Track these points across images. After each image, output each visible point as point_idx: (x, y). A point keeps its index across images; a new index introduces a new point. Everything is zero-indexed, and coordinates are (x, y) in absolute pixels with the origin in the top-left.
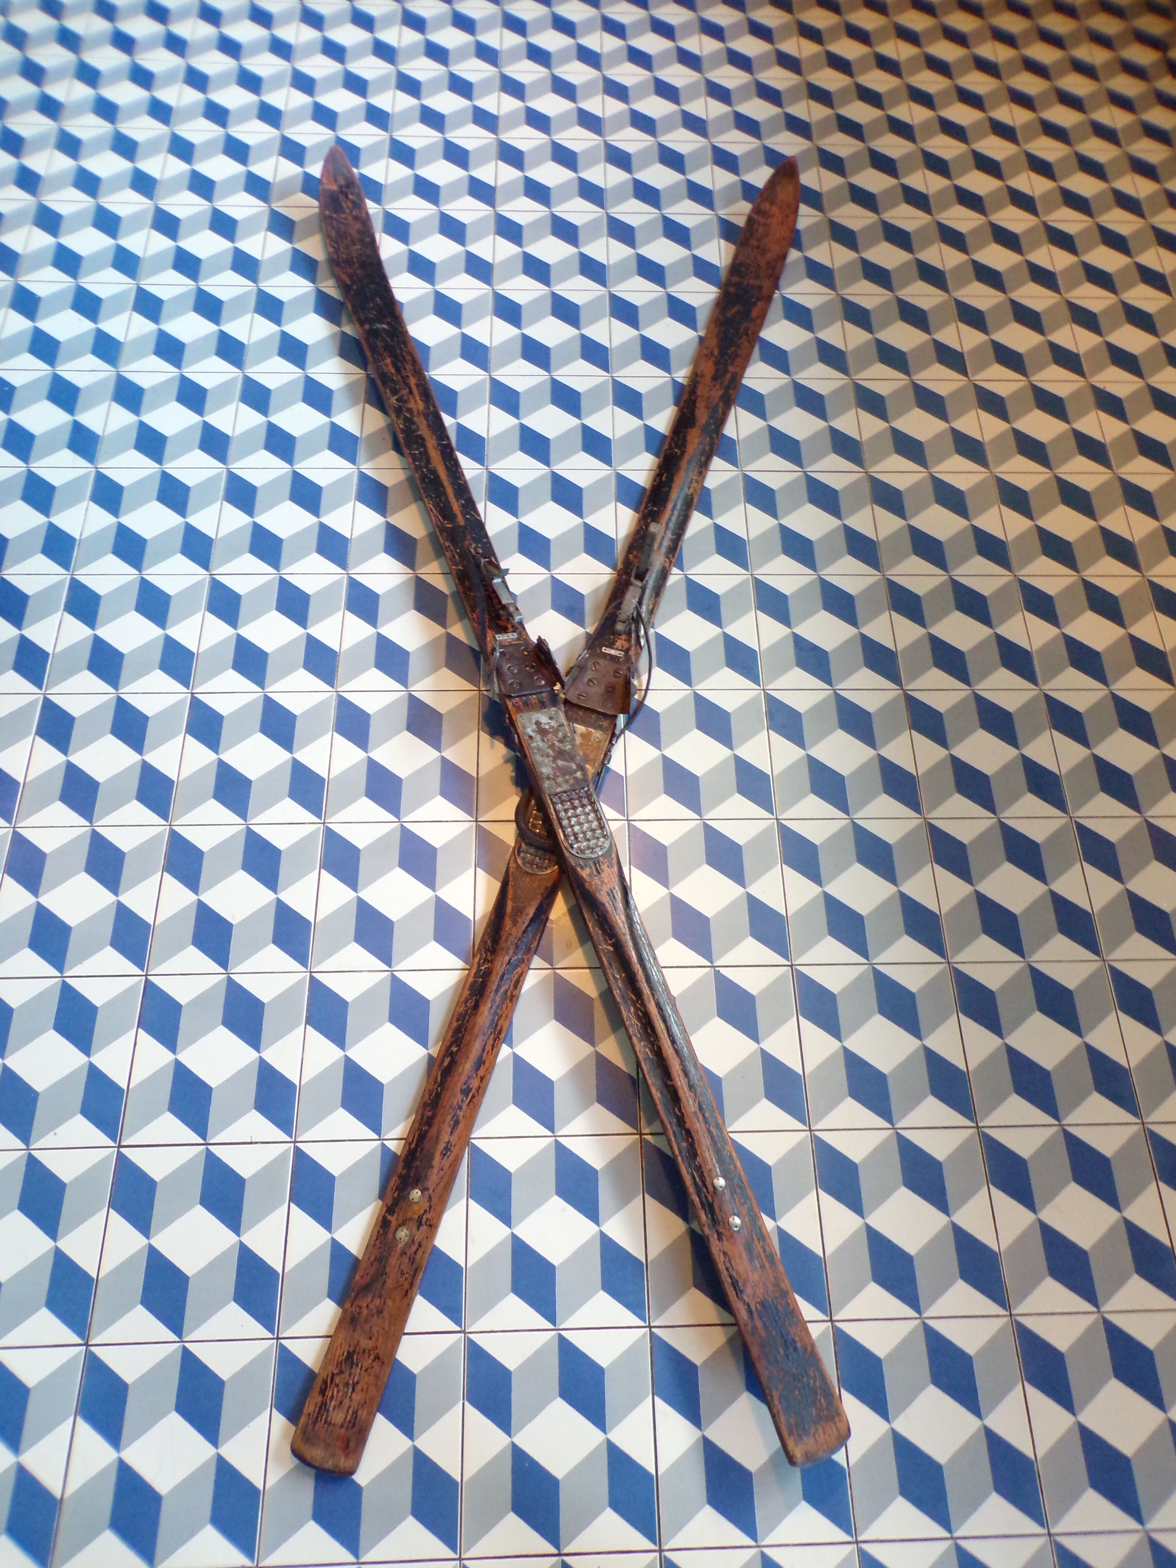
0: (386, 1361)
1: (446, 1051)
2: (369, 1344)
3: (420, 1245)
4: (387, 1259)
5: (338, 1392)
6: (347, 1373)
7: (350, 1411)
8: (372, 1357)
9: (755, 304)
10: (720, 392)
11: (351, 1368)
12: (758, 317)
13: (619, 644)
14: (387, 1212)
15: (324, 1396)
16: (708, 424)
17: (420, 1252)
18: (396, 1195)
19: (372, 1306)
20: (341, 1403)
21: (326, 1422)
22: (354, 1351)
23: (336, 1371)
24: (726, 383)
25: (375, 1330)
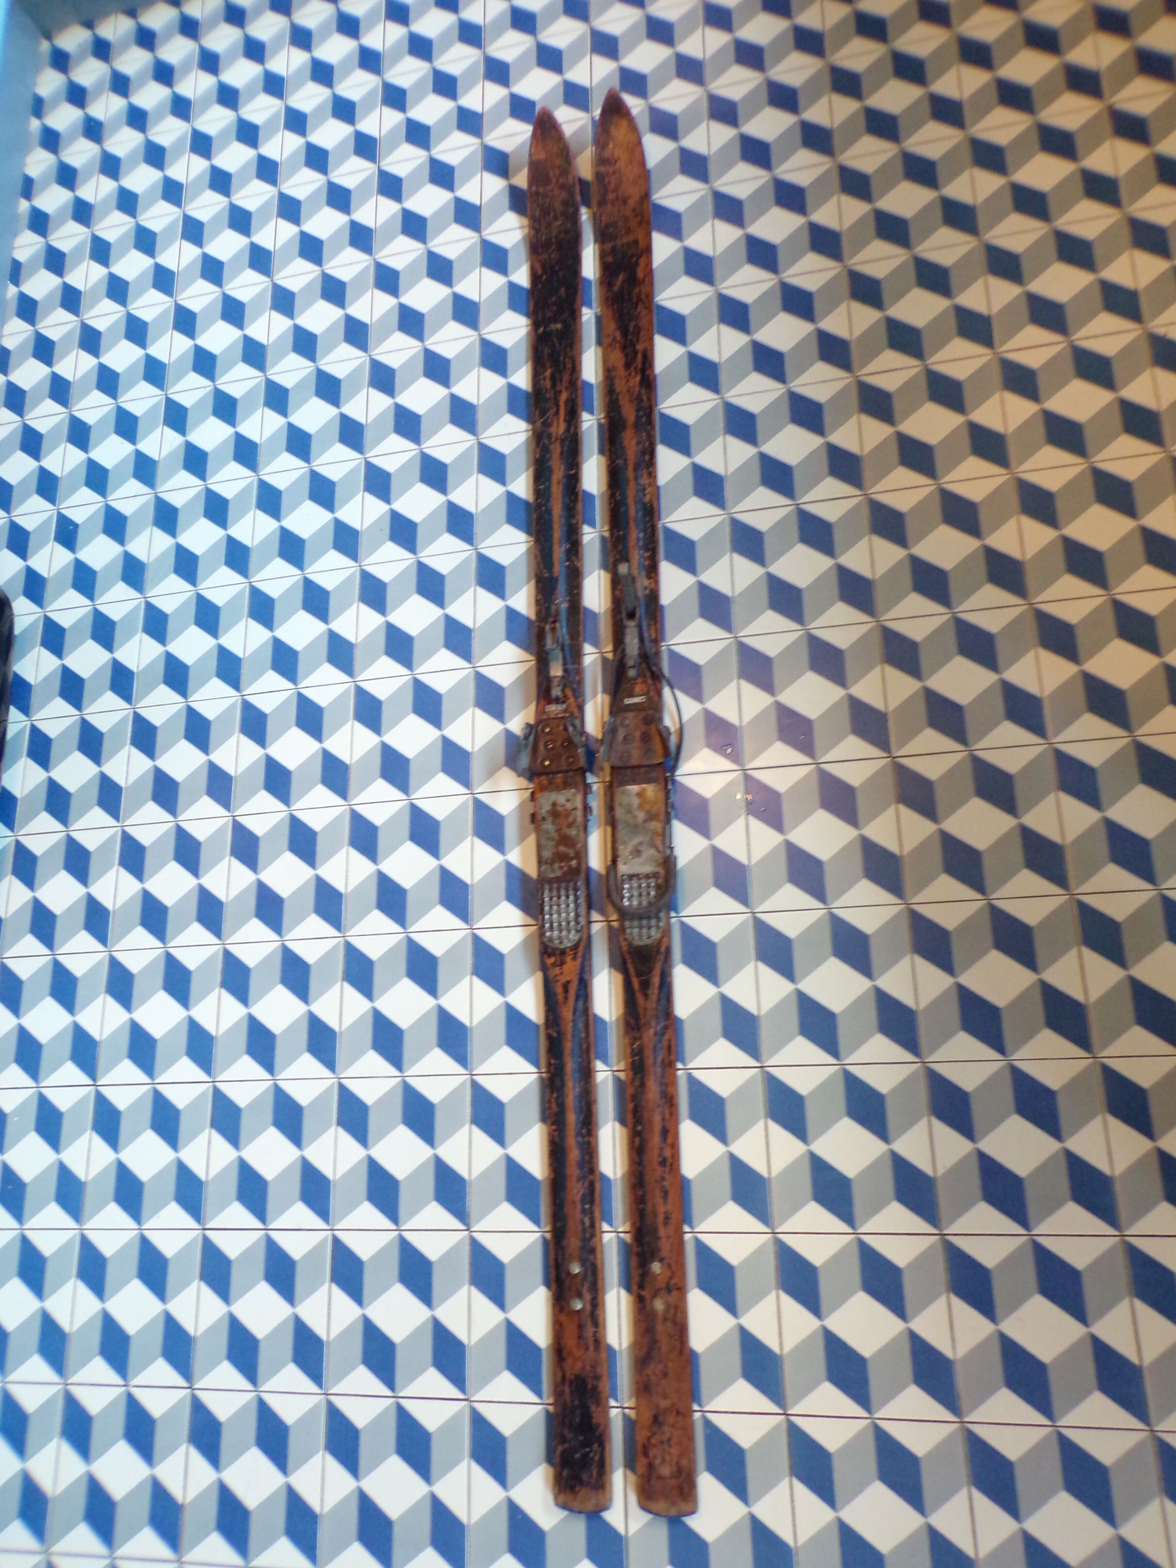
0: (687, 1408)
2: (669, 1403)
3: (676, 1307)
4: (654, 1328)
5: (657, 1451)
6: (659, 1433)
7: (674, 1463)
8: (673, 1413)
9: (637, 264)
10: (638, 379)
11: (660, 1428)
12: (645, 276)
13: (638, 688)
15: (647, 1457)
16: (638, 418)
18: (640, 1272)
19: (657, 1372)
20: (663, 1459)
21: (657, 1478)
22: (658, 1413)
23: (649, 1434)
24: (640, 365)
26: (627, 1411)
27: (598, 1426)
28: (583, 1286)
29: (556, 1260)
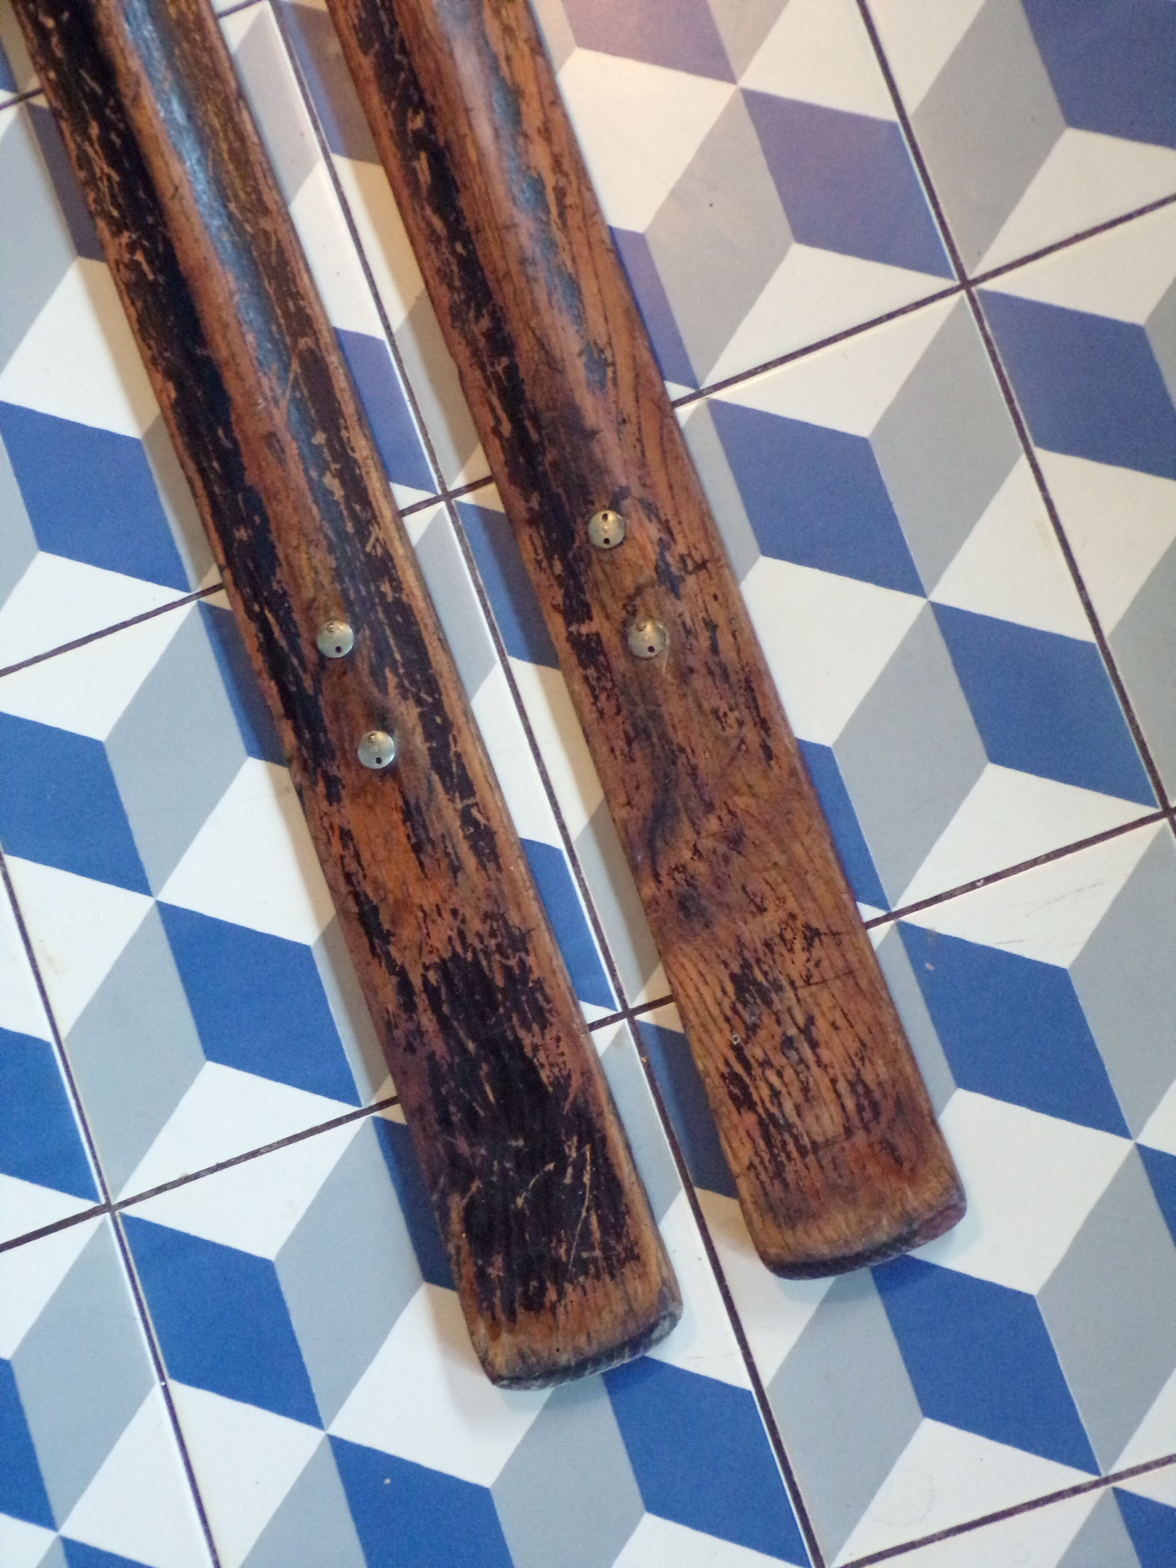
0: (838, 925)
1: (401, 145)
2: (772, 919)
3: (711, 626)
4: (655, 716)
5: (780, 1075)
6: (768, 1020)
7: (842, 1086)
8: (798, 944)
11: (768, 1003)
14: (568, 624)
15: (752, 1106)
17: (725, 641)
18: (558, 568)
19: (707, 844)
20: (805, 1090)
21: (803, 1151)
22: (746, 966)
23: (738, 1038)
25: (756, 884)
26: (644, 1017)
27: (562, 1084)
28: (383, 687)
29: (269, 646)
